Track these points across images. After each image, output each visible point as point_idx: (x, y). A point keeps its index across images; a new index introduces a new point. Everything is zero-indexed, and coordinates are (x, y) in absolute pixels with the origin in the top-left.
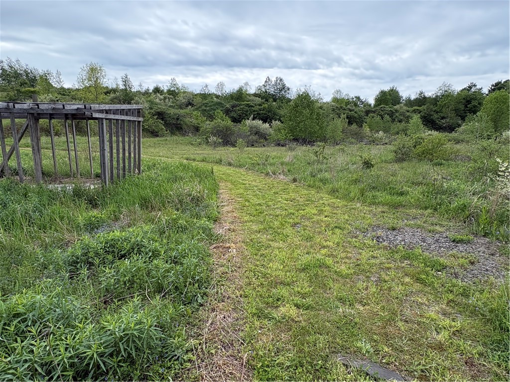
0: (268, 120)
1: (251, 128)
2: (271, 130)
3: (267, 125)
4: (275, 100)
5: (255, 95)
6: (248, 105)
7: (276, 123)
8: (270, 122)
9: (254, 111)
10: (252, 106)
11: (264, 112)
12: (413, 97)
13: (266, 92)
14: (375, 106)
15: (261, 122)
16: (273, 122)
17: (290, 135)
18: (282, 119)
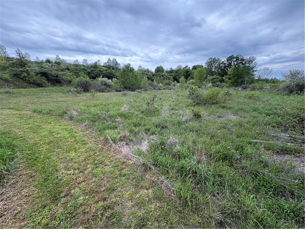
0: (111, 78)
1: (102, 82)
2: (112, 83)
3: (110, 80)
4: (113, 69)
5: (104, 66)
6: (100, 71)
7: (114, 79)
8: (112, 79)
9: (103, 73)
10: (102, 71)
11: (108, 74)
12: (169, 70)
13: (109, 65)
14: (155, 73)
15: (107, 79)
16: (113, 79)
17: (122, 85)
18: (117, 77)
